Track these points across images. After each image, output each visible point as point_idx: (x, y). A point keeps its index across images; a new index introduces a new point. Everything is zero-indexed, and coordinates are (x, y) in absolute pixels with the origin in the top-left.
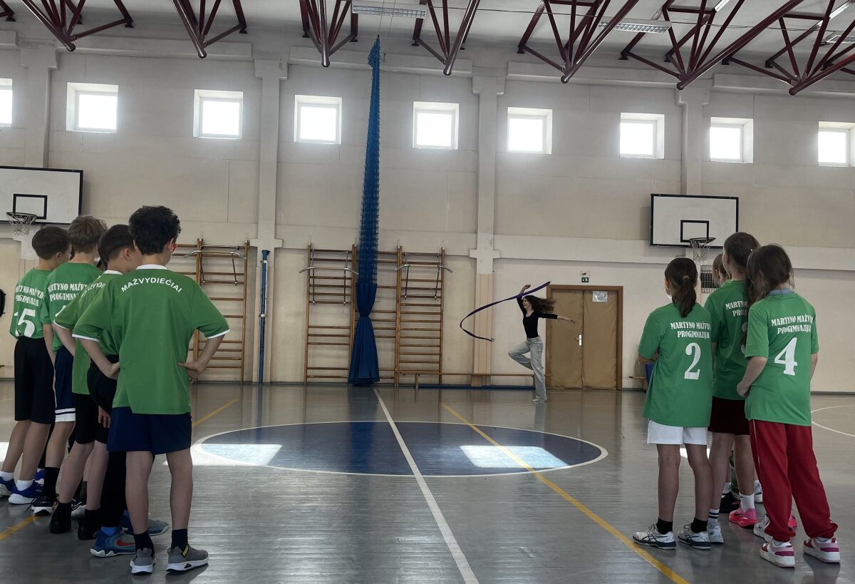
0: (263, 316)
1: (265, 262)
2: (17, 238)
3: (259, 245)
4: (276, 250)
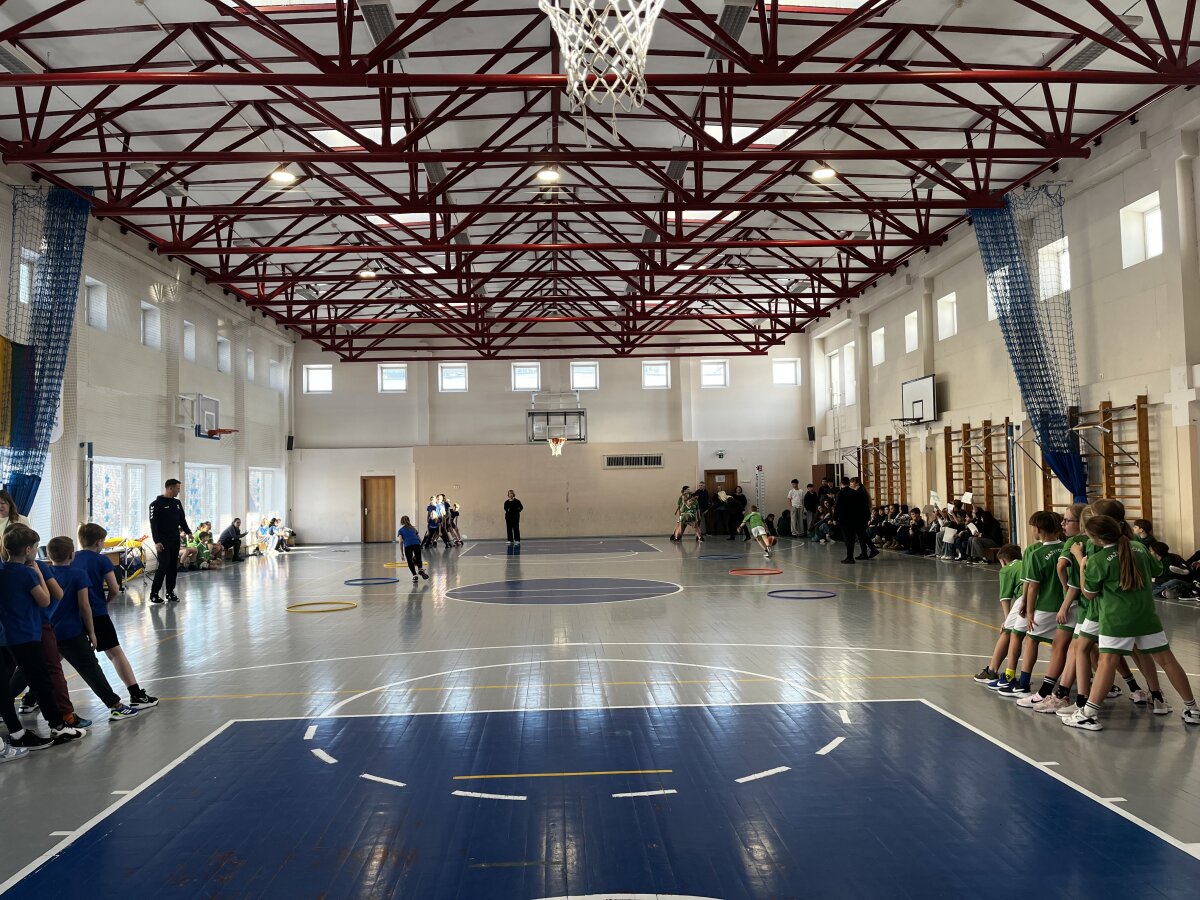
2: (919, 436)
3: (1014, 420)
4: (1023, 423)
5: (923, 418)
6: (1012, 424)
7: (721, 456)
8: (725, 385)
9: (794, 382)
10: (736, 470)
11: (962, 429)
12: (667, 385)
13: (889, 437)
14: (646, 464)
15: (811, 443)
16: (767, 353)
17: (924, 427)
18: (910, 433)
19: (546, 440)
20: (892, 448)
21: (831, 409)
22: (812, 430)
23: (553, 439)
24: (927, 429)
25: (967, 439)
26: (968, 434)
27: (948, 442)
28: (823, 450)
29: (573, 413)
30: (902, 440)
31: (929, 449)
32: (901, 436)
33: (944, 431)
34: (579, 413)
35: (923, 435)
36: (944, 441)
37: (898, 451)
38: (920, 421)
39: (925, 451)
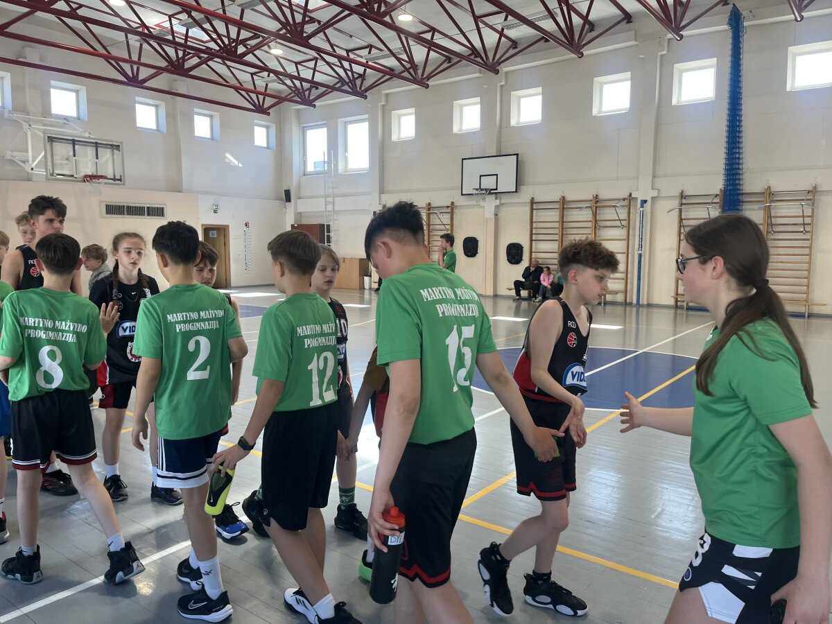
0: (640, 252)
1: (642, 209)
2: (482, 204)
3: (639, 195)
4: (653, 198)
5: (496, 189)
6: (637, 198)
7: (215, 212)
8: (212, 138)
9: (265, 145)
10: (228, 226)
11: (559, 200)
12: (158, 130)
13: (429, 204)
14: (148, 215)
15: (287, 204)
16: (269, 114)
17: (494, 196)
18: (460, 201)
19: (72, 176)
20: (430, 214)
21: (305, 175)
22: (288, 193)
23: (86, 176)
24: (496, 199)
25: (563, 208)
26: (564, 204)
27: (532, 209)
28: (298, 211)
29: (105, 146)
30: (452, 207)
31: (496, 215)
32: (453, 203)
33: (529, 201)
34: (112, 145)
35: (490, 203)
36: (528, 209)
37: (448, 216)
38: (490, 192)
39: (493, 216)
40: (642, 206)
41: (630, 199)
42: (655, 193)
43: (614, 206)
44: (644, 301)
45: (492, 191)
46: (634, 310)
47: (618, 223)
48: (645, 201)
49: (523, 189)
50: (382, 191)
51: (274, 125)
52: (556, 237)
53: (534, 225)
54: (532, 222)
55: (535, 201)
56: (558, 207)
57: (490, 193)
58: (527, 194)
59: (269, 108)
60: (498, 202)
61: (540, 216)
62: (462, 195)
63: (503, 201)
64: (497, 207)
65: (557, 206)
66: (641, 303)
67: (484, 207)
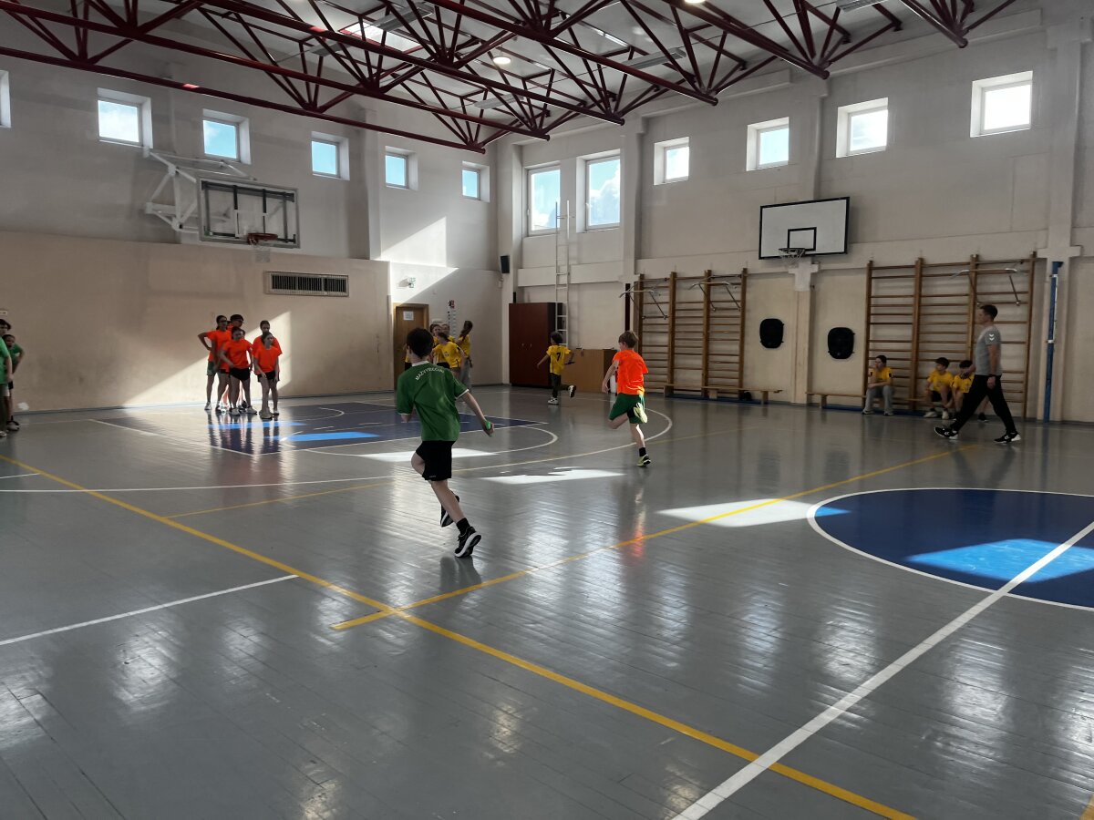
0: (1050, 341)
1: (1055, 276)
2: (791, 271)
3: (1050, 255)
4: (1073, 260)
5: (814, 249)
6: (1045, 259)
8: (407, 186)
9: (476, 196)
10: (428, 306)
11: (914, 264)
12: (339, 175)
13: (710, 272)
14: (326, 290)
15: (504, 275)
16: (483, 151)
17: (809, 261)
18: (757, 266)
19: (233, 235)
20: (710, 285)
21: (528, 236)
22: (505, 260)
23: (251, 235)
24: (813, 263)
25: (921, 276)
26: (922, 271)
27: (870, 279)
28: (520, 285)
29: (275, 195)
30: (745, 275)
31: (812, 287)
32: (745, 270)
33: (865, 266)
34: (284, 195)
35: (804, 271)
36: (863, 278)
37: (739, 289)
38: (803, 253)
39: (808, 289)
40: (1055, 271)
41: (1035, 260)
42: (1075, 252)
43: (1008, 272)
44: (1055, 415)
45: (808, 253)
46: (1039, 429)
47: (1012, 298)
48: (1058, 265)
49: (855, 247)
50: (639, 255)
51: (488, 168)
52: (909, 319)
53: (873, 301)
54: (869, 297)
55: (875, 265)
56: (913, 274)
57: (804, 256)
58: (862, 256)
59: (484, 143)
60: (815, 268)
61: (881, 288)
62: (760, 258)
63: (824, 267)
64: (813, 275)
65: (911, 272)
66: (1051, 419)
67: (793, 275)
